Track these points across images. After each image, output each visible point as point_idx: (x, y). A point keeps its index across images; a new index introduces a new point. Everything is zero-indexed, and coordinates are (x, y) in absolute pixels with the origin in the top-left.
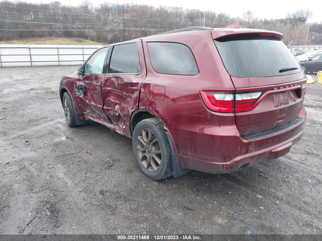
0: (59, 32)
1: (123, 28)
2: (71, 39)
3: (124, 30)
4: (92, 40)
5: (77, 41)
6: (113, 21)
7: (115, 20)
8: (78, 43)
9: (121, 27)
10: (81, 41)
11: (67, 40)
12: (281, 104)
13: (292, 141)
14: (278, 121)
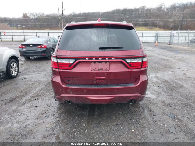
0: (140, 24)
1: (182, 19)
2: (146, 27)
3: (182, 20)
4: (160, 27)
5: (150, 28)
6: (175, 15)
7: (177, 14)
8: (150, 30)
9: (181, 19)
10: (152, 29)
11: (144, 28)
12: (99, 70)
13: (116, 97)
14: (97, 80)
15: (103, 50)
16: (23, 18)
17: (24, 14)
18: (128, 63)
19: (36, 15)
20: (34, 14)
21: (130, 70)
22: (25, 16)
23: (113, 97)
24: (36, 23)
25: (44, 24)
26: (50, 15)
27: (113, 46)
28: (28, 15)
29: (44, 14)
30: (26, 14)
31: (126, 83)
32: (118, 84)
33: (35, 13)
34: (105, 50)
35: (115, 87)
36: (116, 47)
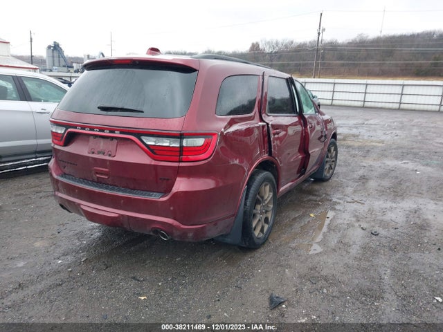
12: (99, 153)
13: (123, 215)
14: (97, 173)
15: (105, 113)
16: (250, 51)
17: (253, 44)
18: (147, 146)
19: (277, 46)
20: (272, 42)
21: (153, 162)
22: (255, 47)
23: (116, 215)
24: (273, 63)
25: (288, 65)
26: (305, 44)
27: (120, 106)
28: (261, 47)
29: (292, 42)
30: (257, 43)
31: (150, 190)
32: (133, 189)
33: (274, 41)
34: (109, 113)
35: (120, 194)
36: (126, 107)
